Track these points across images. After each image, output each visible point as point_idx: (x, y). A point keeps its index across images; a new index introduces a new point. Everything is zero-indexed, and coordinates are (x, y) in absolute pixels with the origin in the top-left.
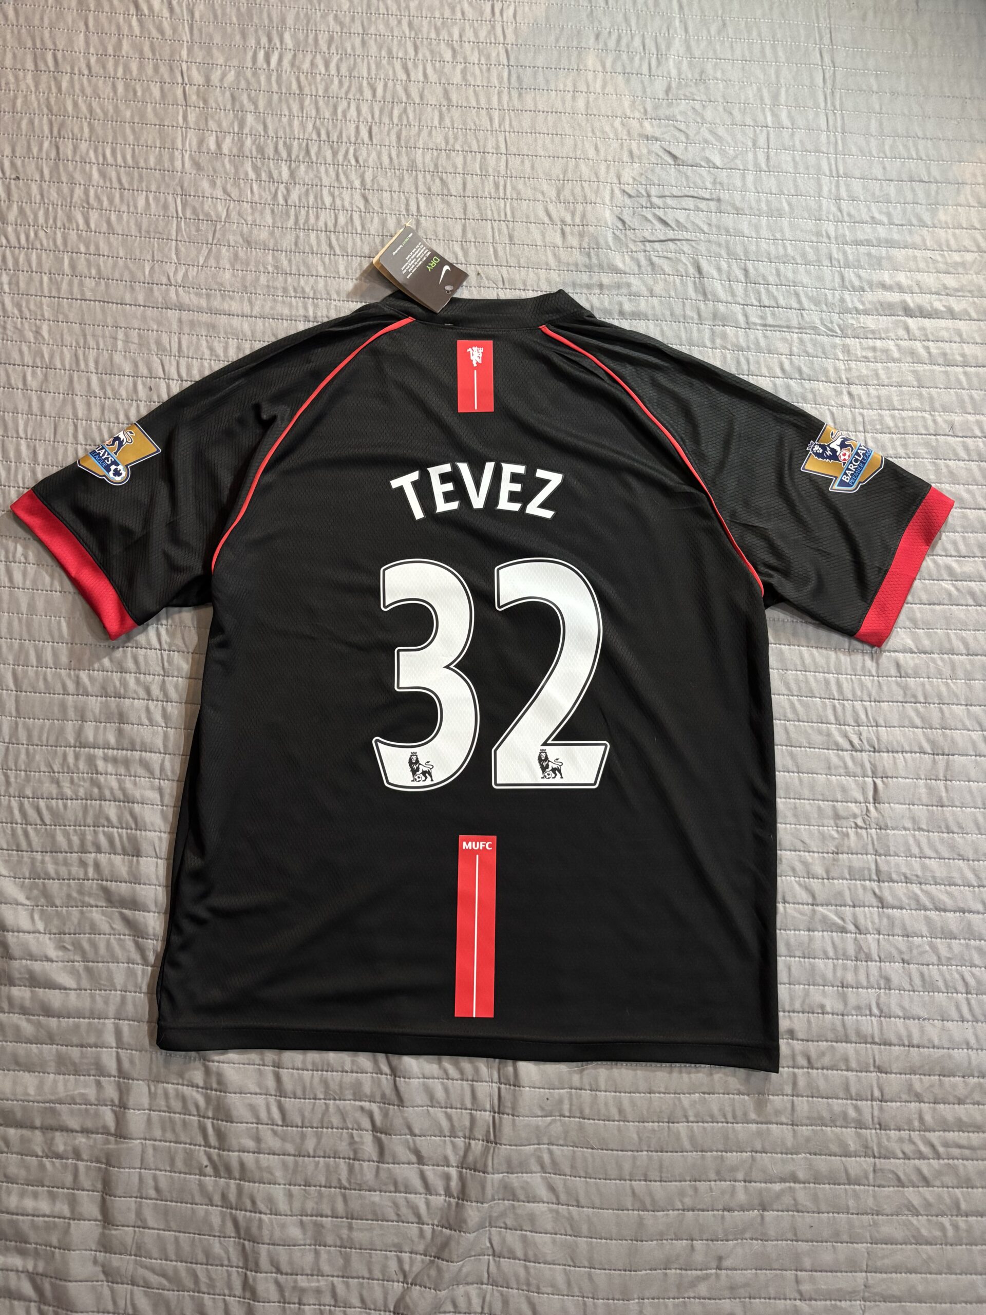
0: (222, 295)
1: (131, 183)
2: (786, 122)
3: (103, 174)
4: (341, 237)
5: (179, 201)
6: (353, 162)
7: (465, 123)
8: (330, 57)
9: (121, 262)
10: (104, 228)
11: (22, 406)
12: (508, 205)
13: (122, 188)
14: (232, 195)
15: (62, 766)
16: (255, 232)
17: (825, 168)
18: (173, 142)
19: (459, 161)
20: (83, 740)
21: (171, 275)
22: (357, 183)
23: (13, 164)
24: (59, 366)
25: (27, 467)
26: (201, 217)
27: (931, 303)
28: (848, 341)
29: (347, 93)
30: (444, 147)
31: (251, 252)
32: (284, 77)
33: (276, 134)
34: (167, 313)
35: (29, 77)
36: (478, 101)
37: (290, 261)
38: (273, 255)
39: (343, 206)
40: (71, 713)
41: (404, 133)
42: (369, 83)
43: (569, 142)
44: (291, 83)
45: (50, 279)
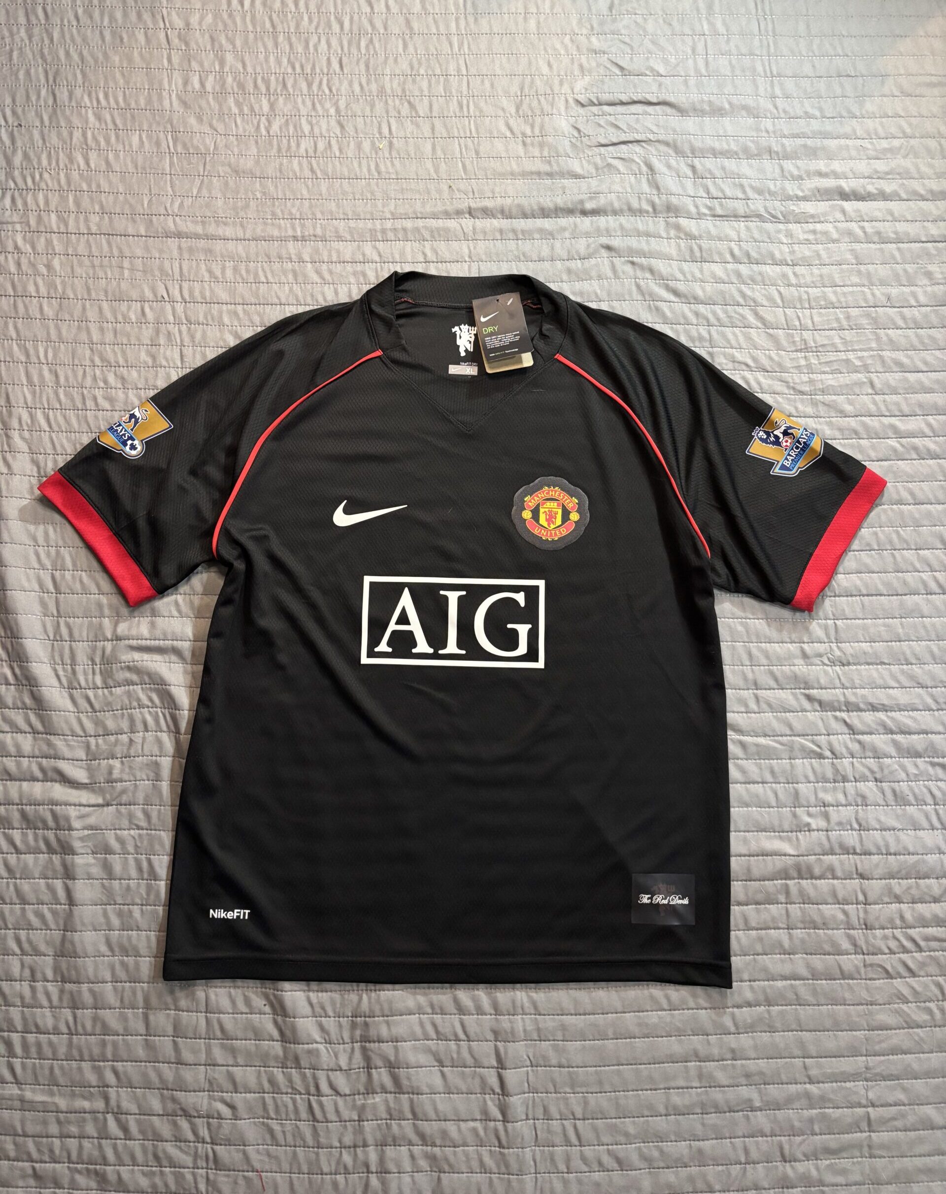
0: (215, 221)
1: (125, 124)
3: (99, 118)
5: (170, 137)
6: (327, 91)
7: (427, 49)
10: (103, 167)
12: (472, 122)
13: (116, 128)
17: (760, 69)
18: (161, 83)
19: (425, 85)
21: (168, 205)
23: (14, 113)
24: (72, 296)
25: (50, 391)
27: (864, 187)
28: (790, 226)
29: (316, 28)
30: (409, 73)
32: (258, 16)
33: (255, 70)
36: (438, 28)
37: (276, 187)
39: (321, 134)
42: (336, 18)
43: (524, 61)
44: (264, 23)
45: (58, 217)
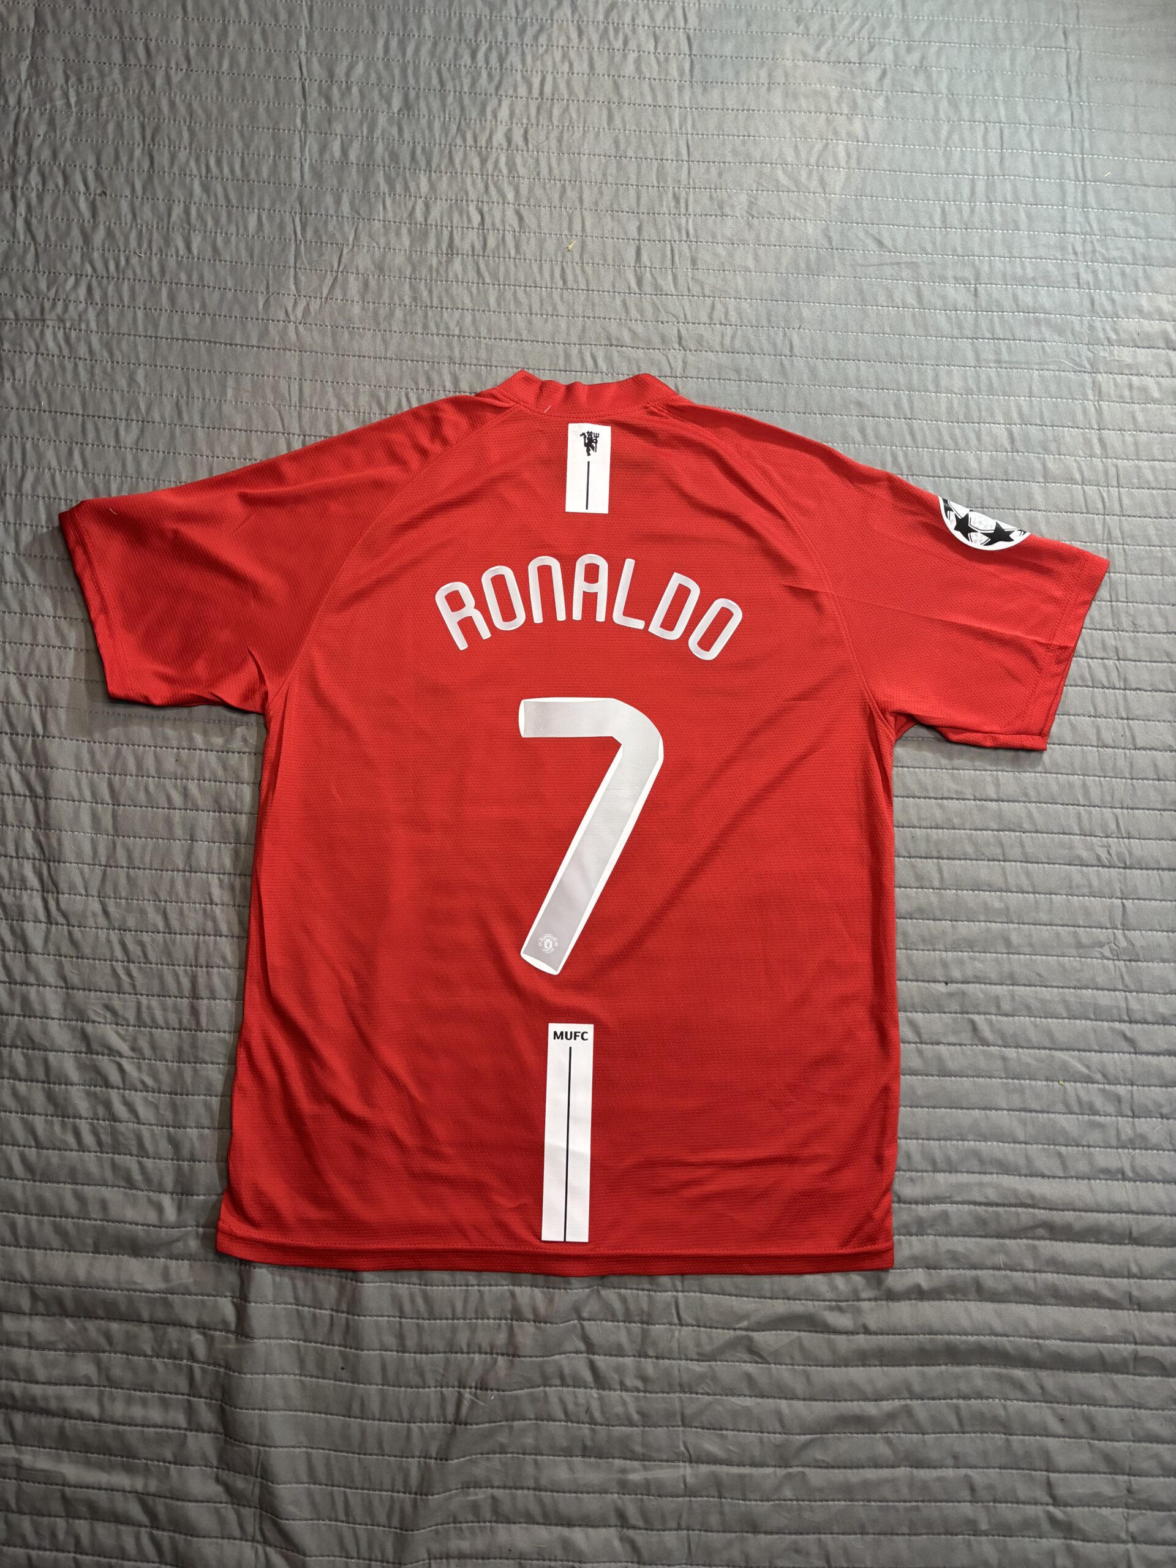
2: (1023, 116)
4: (491, 262)
8: (478, 45)
9: (229, 295)
11: (116, 467)
14: (361, 212)
15: (170, 894)
16: (389, 256)
20: (193, 864)
22: (510, 196)
26: (324, 239)
31: (384, 280)
34: (285, 355)
35: (116, 72)
38: (410, 283)
40: (179, 831)
41: (566, 136)
